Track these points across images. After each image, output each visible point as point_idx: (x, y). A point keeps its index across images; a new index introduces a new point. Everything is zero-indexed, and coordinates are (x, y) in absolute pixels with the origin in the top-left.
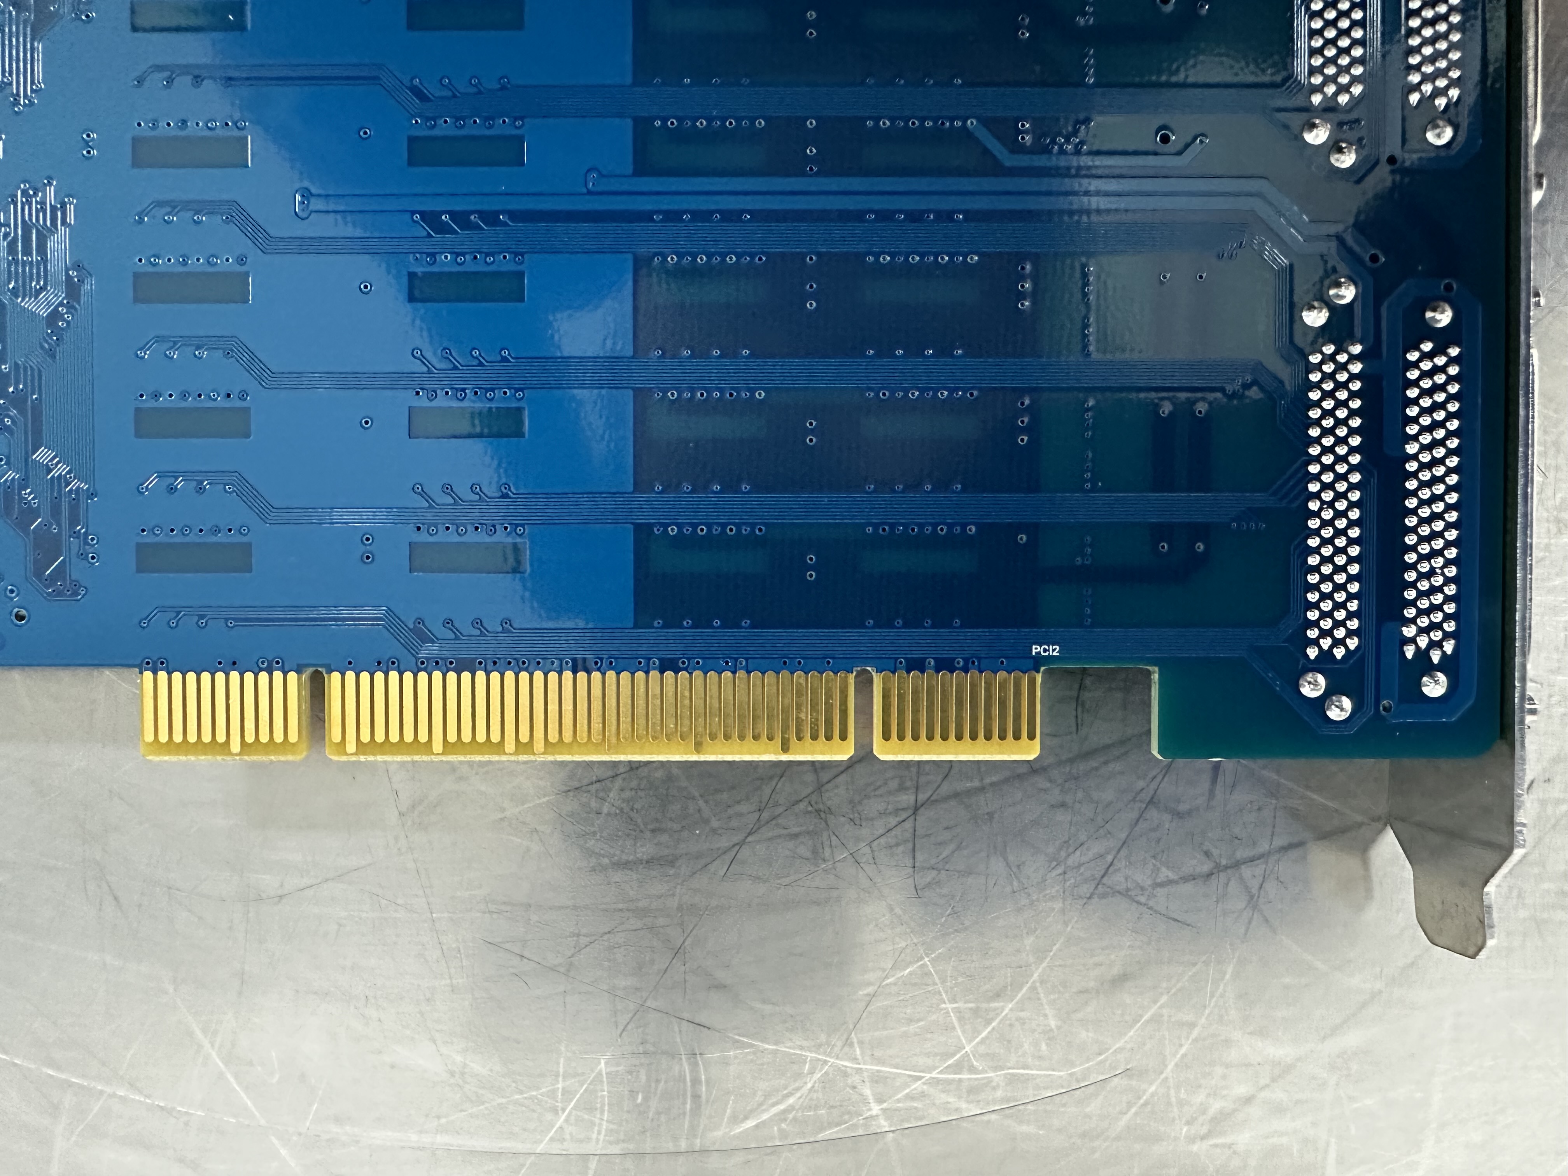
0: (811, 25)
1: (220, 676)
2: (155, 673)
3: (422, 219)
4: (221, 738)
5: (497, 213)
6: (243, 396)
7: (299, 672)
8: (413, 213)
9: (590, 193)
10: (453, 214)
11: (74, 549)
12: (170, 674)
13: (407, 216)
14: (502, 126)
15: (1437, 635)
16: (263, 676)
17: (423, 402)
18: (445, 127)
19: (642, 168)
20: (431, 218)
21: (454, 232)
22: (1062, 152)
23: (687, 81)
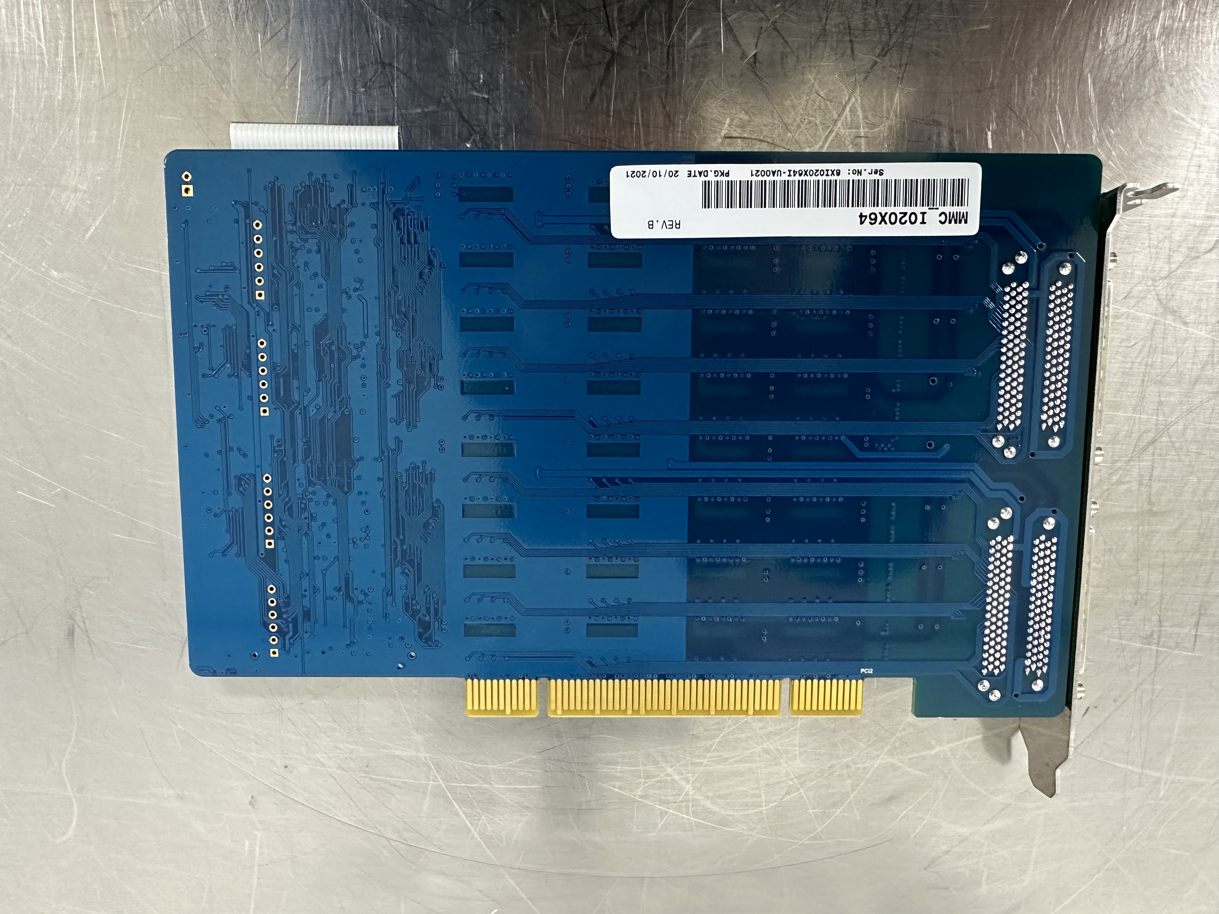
0: (771, 392)
1: (501, 681)
2: (472, 680)
3: (594, 480)
4: (502, 708)
5: (627, 478)
6: (512, 559)
7: (536, 679)
8: (589, 478)
9: (669, 469)
10: (607, 479)
11: (436, 627)
12: (479, 680)
13: (587, 479)
14: (631, 440)
15: (1040, 664)
16: (521, 681)
17: (593, 561)
18: (605, 439)
19: (693, 458)
20: (598, 481)
21: (607, 486)
22: (883, 450)
23: (714, 418)
